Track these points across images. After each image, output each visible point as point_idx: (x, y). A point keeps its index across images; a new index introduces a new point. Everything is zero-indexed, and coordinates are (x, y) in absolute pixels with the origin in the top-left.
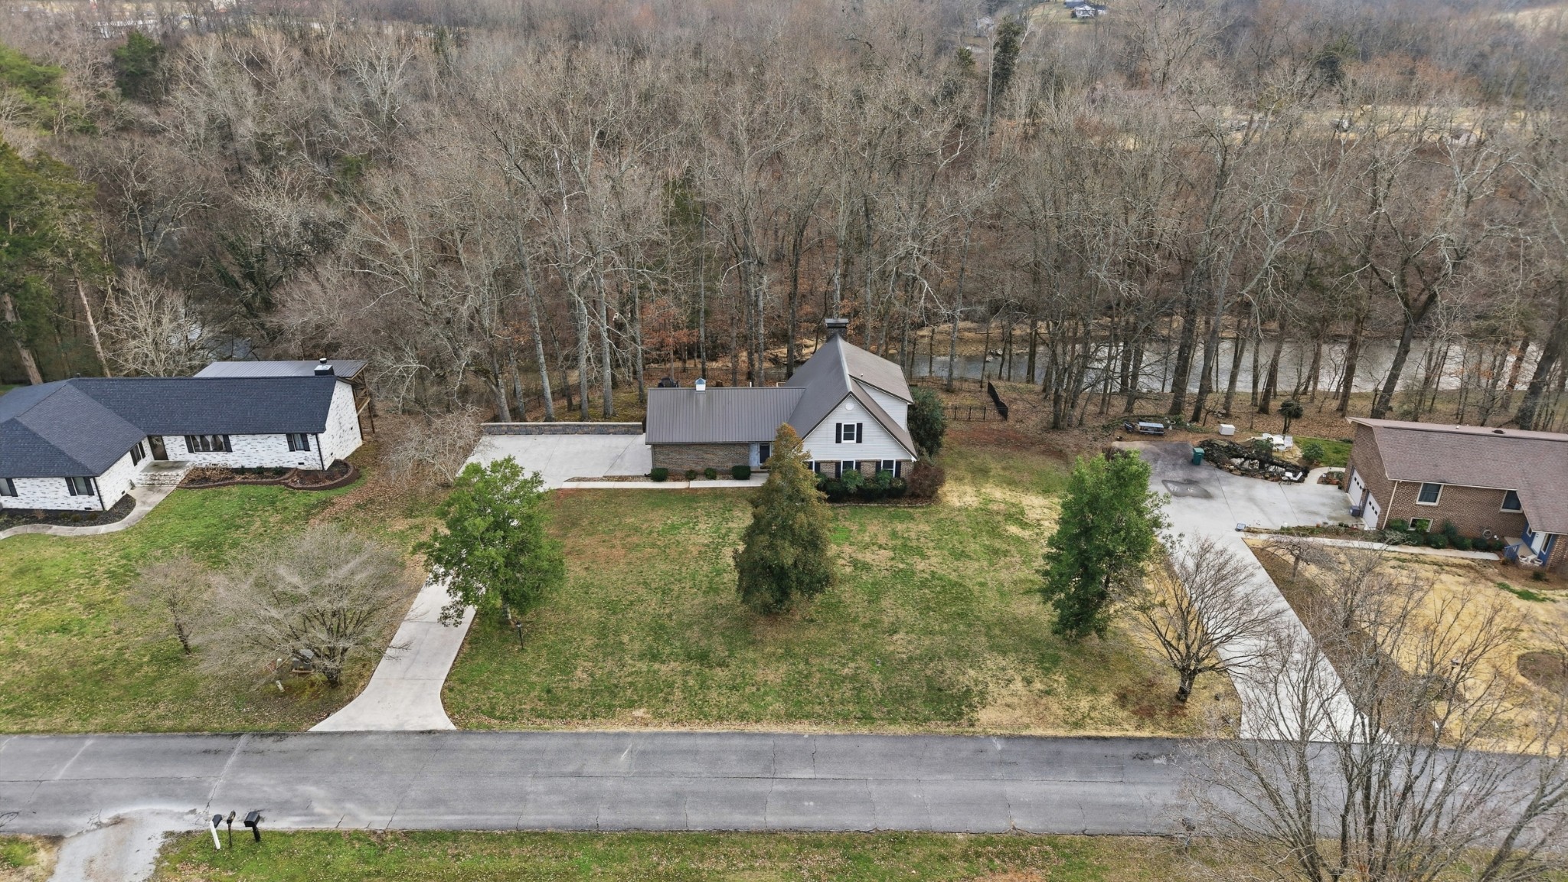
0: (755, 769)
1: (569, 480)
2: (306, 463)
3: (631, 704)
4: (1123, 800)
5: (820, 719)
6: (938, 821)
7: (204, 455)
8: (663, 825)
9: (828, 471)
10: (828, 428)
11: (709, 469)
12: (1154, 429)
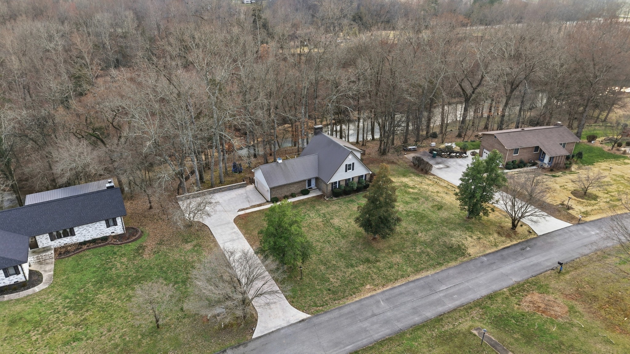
0: (427, 292)
1: (239, 211)
2: (115, 232)
3: (362, 285)
4: (532, 263)
5: (427, 269)
6: (495, 287)
7: (59, 240)
8: (421, 321)
9: (343, 184)
10: (343, 167)
11: (292, 194)
12: (413, 148)
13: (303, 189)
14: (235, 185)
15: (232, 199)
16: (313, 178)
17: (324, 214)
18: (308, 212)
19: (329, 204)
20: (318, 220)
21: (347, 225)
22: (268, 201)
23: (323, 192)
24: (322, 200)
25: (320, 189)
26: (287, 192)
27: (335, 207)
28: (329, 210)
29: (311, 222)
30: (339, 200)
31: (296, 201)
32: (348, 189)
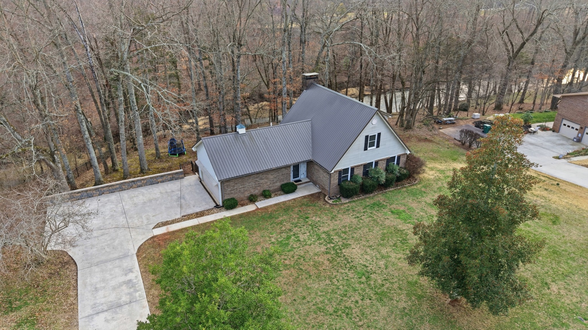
9: (359, 172)
10: (361, 141)
11: (264, 191)
12: (450, 120)
13: (285, 182)
14: (162, 176)
15: (150, 201)
16: (303, 162)
17: (327, 233)
18: (295, 230)
19: (335, 210)
20: (317, 250)
21: (382, 263)
22: (217, 206)
23: (323, 189)
24: (321, 203)
25: (315, 183)
26: (255, 188)
27: (348, 219)
28: (337, 224)
29: (302, 254)
30: (353, 204)
31: (271, 206)
32: (369, 182)
